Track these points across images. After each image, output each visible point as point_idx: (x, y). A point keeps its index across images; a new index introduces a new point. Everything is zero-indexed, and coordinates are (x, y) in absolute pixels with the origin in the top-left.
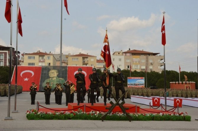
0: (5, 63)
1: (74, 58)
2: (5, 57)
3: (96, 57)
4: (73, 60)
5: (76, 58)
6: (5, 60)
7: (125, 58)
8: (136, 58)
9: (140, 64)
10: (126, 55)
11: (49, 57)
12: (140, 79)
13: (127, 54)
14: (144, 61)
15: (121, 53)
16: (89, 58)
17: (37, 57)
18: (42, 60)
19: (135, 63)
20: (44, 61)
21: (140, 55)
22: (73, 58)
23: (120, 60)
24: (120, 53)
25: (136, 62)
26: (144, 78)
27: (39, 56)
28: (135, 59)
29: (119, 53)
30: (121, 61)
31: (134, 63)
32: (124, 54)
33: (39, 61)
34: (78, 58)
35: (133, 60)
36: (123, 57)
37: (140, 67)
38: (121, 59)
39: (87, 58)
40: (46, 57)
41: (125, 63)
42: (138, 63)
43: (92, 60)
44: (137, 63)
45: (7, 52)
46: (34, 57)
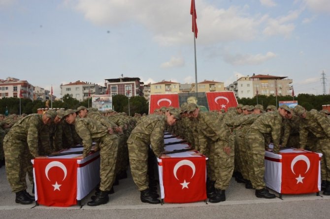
0: (133, 93)
2: (133, 88)
3: (223, 83)
5: (203, 86)
6: (133, 91)
7: (253, 84)
8: (265, 83)
9: (268, 89)
10: (253, 80)
11: (175, 85)
12: (293, 103)
13: (255, 79)
14: (272, 86)
15: (248, 79)
16: (216, 84)
17: (163, 86)
18: (168, 89)
19: (264, 88)
20: (171, 90)
23: (248, 85)
26: (297, 101)
27: (166, 85)
29: (246, 79)
32: (252, 79)
33: (166, 90)
35: (261, 85)
36: (251, 82)
37: (269, 92)
39: (214, 84)
41: (254, 88)
43: (220, 86)
44: (266, 88)
45: (134, 82)
46: (161, 86)
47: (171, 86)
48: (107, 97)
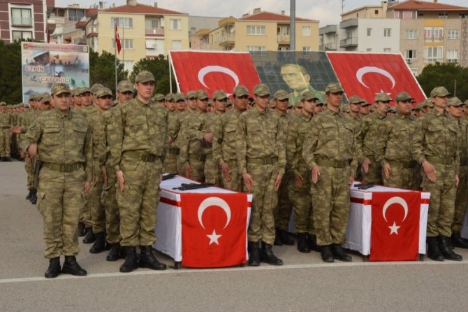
1: (254, 27)
3: (319, 22)
4: (248, 32)
5: (258, 28)
7: (402, 28)
8: (433, 27)
9: (442, 44)
10: (401, 17)
11: (175, 20)
13: (404, 13)
14: (455, 35)
15: (383, 12)
17: (139, 19)
18: (155, 32)
19: (430, 41)
20: (163, 36)
21: (438, 18)
22: (248, 27)
23: (387, 32)
24: (380, 10)
25: (433, 39)
27: (147, 17)
28: (430, 29)
29: (377, 12)
30: (389, 36)
31: (427, 41)
32: (396, 14)
33: (146, 35)
34: (263, 27)
35: (424, 32)
37: (445, 54)
38: (389, 30)
40: (166, 22)
41: (403, 41)
42: (438, 41)
43: (307, 32)
44: (435, 41)
46: (131, 20)
47: (163, 22)
48: (75, 53)
